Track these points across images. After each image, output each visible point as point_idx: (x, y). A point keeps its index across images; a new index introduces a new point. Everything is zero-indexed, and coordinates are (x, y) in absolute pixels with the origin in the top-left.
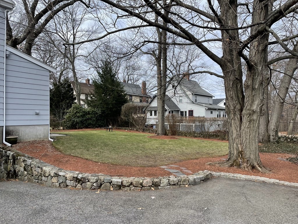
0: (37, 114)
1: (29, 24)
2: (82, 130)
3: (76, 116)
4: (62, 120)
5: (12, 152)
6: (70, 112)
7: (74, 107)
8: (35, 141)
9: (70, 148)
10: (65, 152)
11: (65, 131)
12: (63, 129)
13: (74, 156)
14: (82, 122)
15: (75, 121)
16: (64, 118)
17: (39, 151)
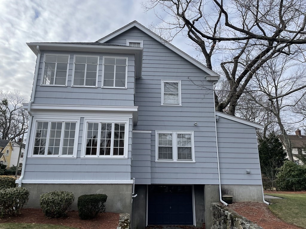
0: (248, 173)
1: (231, 89)
2: (301, 192)
3: (291, 175)
4: (274, 180)
5: (229, 212)
6: (283, 171)
7: (286, 165)
8: (249, 203)
9: (290, 215)
10: (285, 219)
11: (279, 193)
12: (277, 190)
13: (298, 227)
14: (299, 182)
15: (290, 181)
16: (276, 178)
17: (256, 214)
